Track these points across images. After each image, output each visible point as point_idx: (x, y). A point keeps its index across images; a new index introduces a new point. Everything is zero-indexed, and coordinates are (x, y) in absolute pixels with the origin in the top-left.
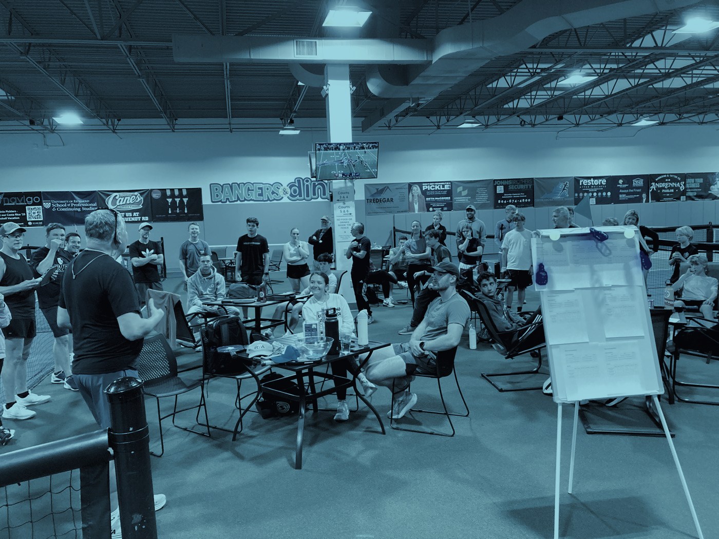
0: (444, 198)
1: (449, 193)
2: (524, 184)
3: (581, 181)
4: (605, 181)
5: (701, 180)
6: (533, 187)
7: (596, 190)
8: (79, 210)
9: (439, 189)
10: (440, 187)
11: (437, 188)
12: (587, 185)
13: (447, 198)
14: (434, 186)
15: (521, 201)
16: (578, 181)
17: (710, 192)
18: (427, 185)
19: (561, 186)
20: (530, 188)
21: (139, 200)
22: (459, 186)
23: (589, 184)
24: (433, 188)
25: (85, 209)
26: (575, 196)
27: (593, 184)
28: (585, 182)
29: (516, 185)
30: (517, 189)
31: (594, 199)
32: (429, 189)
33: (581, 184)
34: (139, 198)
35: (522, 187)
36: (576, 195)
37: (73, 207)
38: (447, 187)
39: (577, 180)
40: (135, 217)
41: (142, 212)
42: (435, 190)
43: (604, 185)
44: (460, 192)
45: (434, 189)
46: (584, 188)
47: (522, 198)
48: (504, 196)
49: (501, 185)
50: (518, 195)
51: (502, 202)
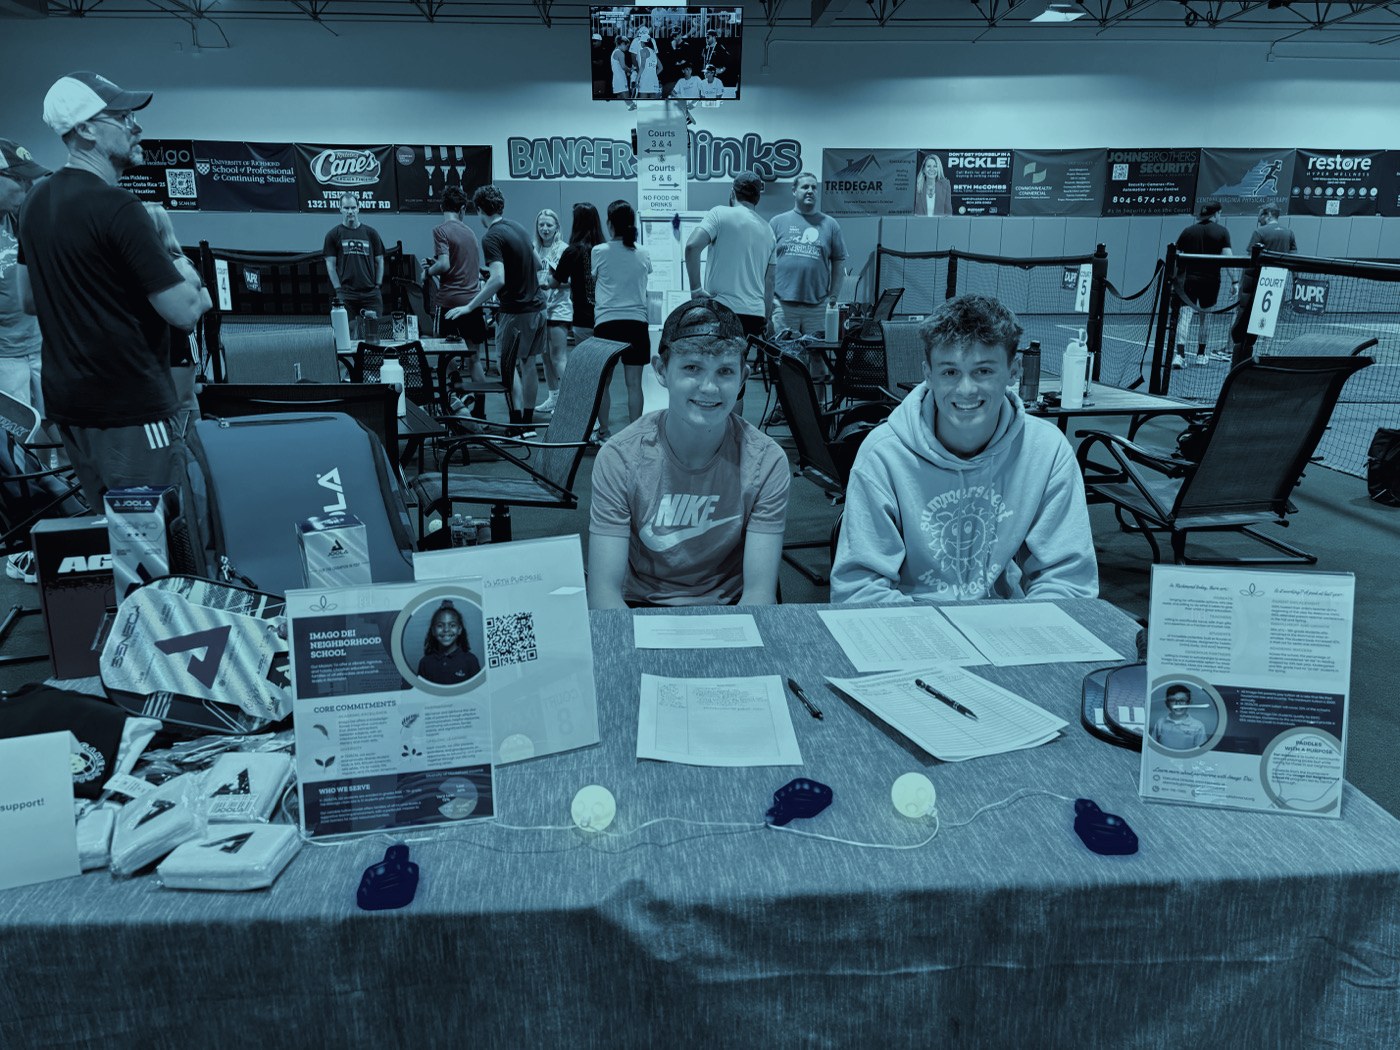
0: (993, 187)
1: (1005, 176)
2: (1176, 161)
3: (1311, 160)
4: (1369, 163)
6: (1196, 169)
7: (1343, 181)
8: (262, 181)
9: (984, 166)
10: (985, 162)
11: (979, 163)
12: (1325, 170)
13: (1000, 187)
14: (973, 160)
15: (1164, 200)
16: (1306, 160)
18: (959, 157)
19: (1263, 169)
20: (1190, 171)
21: (372, 166)
22: (1028, 161)
23: (1328, 168)
24: (970, 162)
25: (271, 179)
26: (1292, 194)
27: (1339, 168)
28: (1320, 162)
29: (1158, 165)
30: (1160, 173)
31: (1337, 203)
32: (961, 166)
33: (1310, 167)
34: (372, 163)
35: (1171, 168)
36: (1296, 191)
37: (250, 175)
38: (1001, 163)
39: (1302, 156)
40: (365, 200)
41: (379, 192)
42: (974, 169)
43: (1366, 171)
44: (1030, 175)
45: (972, 165)
46: (1316, 176)
47: (1167, 194)
48: (1127, 187)
49: (1123, 162)
50: (1159, 187)
51: (1122, 200)
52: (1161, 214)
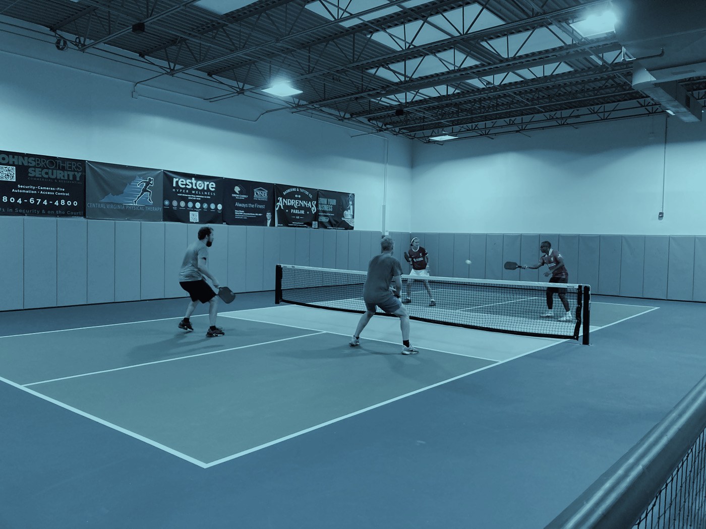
2: (63, 169)
3: (175, 180)
4: (214, 186)
5: (333, 202)
6: (83, 178)
7: (199, 197)
12: (186, 189)
15: (57, 203)
16: (171, 180)
17: (343, 219)
19: (139, 184)
20: (78, 179)
23: (187, 186)
26: (164, 205)
27: (195, 187)
28: (182, 182)
29: (46, 170)
30: (49, 178)
31: (197, 214)
33: (174, 185)
35: (59, 174)
36: (167, 203)
39: (168, 176)
43: (213, 192)
46: (179, 193)
47: (59, 198)
48: (17, 189)
49: (8, 164)
50: (50, 191)
51: (12, 200)
52: (55, 215)
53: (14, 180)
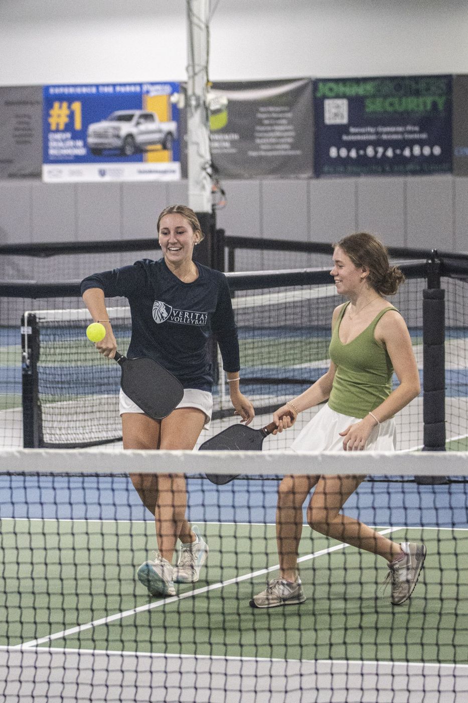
2: (417, 93)
6: (449, 106)
15: (407, 153)
20: (440, 108)
29: (391, 99)
30: (396, 112)
35: (411, 103)
47: (411, 144)
48: (348, 133)
49: (338, 97)
50: (396, 133)
51: (343, 153)
52: (405, 173)
53: (345, 121)
